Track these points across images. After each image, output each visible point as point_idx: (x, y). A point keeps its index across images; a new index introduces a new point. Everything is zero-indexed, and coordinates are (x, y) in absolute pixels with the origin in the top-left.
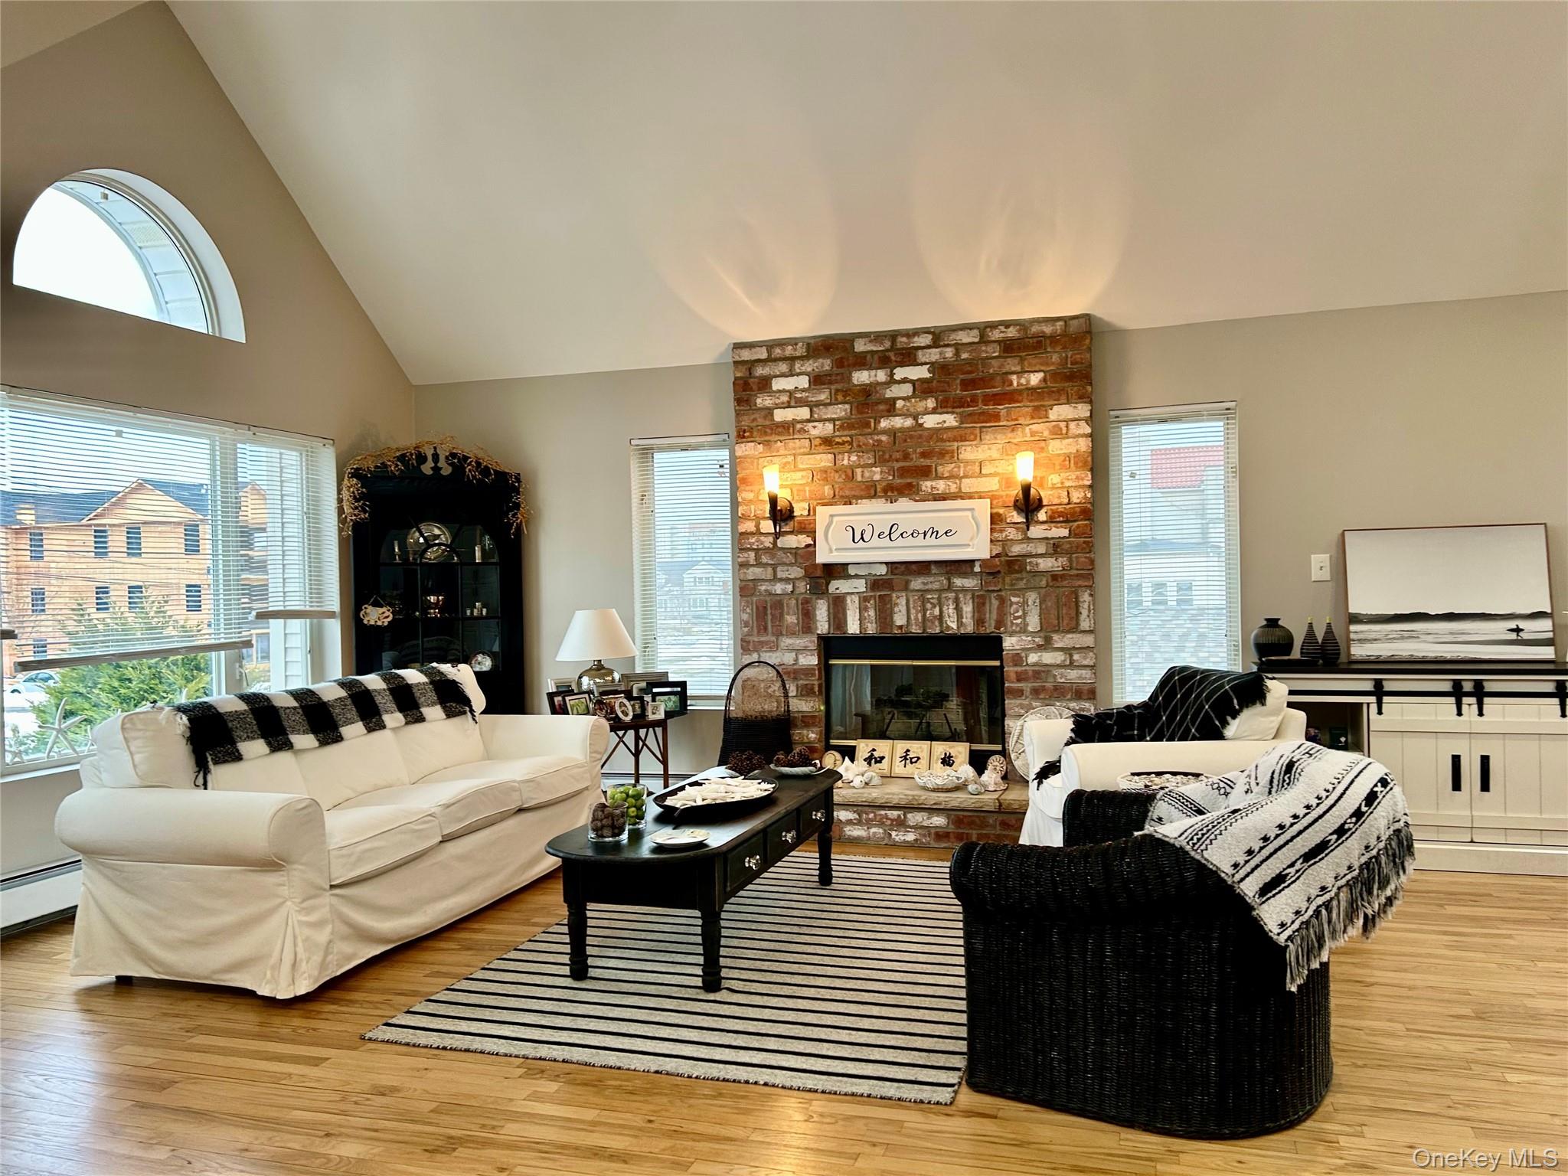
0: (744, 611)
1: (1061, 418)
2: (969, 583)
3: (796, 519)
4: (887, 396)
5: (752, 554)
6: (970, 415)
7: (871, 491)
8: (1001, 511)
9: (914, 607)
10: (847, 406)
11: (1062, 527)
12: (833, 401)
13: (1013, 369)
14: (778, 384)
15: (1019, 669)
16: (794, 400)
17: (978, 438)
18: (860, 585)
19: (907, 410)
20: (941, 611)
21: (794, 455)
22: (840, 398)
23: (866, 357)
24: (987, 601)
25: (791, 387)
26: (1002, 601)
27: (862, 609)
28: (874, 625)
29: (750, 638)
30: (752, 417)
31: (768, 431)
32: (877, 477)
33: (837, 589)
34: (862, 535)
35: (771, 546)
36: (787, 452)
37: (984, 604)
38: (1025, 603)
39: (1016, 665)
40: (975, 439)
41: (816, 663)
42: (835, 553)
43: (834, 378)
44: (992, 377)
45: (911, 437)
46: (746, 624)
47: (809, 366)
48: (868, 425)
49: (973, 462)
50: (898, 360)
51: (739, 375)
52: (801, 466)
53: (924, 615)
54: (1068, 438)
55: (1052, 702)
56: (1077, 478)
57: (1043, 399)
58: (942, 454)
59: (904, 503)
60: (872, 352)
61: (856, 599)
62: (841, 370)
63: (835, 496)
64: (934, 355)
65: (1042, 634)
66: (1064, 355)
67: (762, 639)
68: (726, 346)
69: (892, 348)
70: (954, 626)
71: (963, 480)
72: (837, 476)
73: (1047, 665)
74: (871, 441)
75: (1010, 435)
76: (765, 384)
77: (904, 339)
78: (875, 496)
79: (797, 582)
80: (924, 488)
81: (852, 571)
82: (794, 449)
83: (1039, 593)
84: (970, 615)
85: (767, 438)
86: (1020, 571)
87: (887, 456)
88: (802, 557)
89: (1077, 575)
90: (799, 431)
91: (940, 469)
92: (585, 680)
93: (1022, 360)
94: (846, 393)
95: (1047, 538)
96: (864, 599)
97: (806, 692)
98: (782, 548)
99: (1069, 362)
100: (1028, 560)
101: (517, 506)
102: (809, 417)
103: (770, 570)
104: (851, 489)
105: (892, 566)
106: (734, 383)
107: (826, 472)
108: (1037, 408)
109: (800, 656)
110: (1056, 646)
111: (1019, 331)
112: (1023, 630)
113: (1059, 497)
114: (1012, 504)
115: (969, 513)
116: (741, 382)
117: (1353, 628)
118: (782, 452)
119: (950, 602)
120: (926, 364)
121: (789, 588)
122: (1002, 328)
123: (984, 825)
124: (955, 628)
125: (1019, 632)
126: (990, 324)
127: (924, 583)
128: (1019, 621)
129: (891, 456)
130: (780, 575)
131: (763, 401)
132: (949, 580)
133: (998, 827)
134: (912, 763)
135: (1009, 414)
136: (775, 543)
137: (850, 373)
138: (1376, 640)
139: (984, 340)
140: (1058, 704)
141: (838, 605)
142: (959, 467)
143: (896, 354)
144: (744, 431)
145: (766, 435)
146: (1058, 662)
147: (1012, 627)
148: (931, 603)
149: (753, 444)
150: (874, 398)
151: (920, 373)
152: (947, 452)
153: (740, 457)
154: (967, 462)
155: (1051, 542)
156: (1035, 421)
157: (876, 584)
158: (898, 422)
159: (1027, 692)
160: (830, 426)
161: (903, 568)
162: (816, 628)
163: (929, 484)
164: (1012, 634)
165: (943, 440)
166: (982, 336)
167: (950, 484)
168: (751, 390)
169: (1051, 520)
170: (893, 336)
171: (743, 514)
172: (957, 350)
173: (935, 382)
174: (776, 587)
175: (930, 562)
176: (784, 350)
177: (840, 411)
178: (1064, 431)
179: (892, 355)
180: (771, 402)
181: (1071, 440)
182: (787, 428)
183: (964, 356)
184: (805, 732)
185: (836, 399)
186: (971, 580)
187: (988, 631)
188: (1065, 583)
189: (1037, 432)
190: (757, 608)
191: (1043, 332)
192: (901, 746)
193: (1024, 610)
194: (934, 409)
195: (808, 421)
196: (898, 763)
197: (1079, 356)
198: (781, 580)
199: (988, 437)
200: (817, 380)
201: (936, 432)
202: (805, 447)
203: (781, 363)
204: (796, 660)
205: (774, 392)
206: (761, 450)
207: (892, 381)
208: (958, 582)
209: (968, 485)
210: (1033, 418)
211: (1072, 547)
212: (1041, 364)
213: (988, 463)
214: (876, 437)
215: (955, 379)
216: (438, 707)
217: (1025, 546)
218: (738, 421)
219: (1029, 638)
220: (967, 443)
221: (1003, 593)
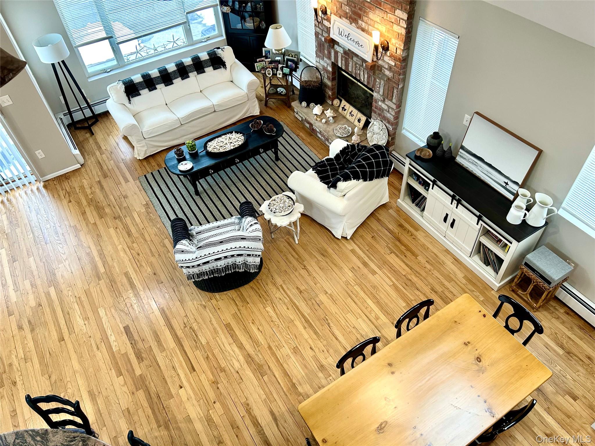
0: (316, 42)
1: (398, 16)
3: (327, 15)
7: (346, 16)
9: (353, 67)
11: (393, 61)
15: (376, 105)
17: (375, 11)
18: (342, 51)
20: (360, 73)
24: (371, 77)
26: (375, 79)
27: (342, 59)
28: (344, 67)
32: (348, 11)
33: (336, 49)
34: (341, 33)
41: (331, 70)
42: (335, 36)
46: (316, 47)
49: (373, 20)
53: (356, 72)
54: (399, 26)
55: (382, 120)
56: (400, 44)
57: (394, 4)
59: (354, 26)
63: (337, 12)
65: (383, 97)
67: (320, 55)
70: (363, 80)
71: (369, 26)
72: (338, 4)
73: (383, 108)
75: (383, 14)
81: (340, 45)
83: (384, 82)
84: (366, 78)
86: (380, 71)
88: (329, 31)
89: (394, 82)
91: (364, 18)
96: (342, 56)
97: (329, 78)
98: (324, 25)
100: (383, 68)
103: (321, 31)
104: (341, 12)
108: (392, 7)
109: (328, 66)
110: (386, 103)
113: (394, 49)
114: (380, 44)
115: (368, 42)
119: (362, 71)
125: (378, 92)
127: (357, 60)
128: (378, 88)
129: (352, 4)
130: (323, 34)
132: (362, 63)
134: (351, 116)
136: (322, 22)
141: (336, 54)
142: (369, 20)
146: (386, 109)
148: (358, 68)
152: (366, 12)
155: (389, 65)
157: (345, 53)
159: (377, 113)
161: (351, 51)
162: (331, 59)
163: (360, 22)
167: (366, 26)
169: (390, 57)
174: (322, 38)
175: (357, 54)
178: (398, 22)
184: (329, 91)
187: (370, 87)
188: (391, 83)
189: (391, 18)
190: (319, 43)
192: (352, 108)
193: (380, 85)
196: (348, 114)
210: (390, 11)
211: (394, 71)
213: (376, 23)
216: (211, 67)
217: (383, 62)
219: (380, 96)
220: (371, 11)
221: (375, 76)
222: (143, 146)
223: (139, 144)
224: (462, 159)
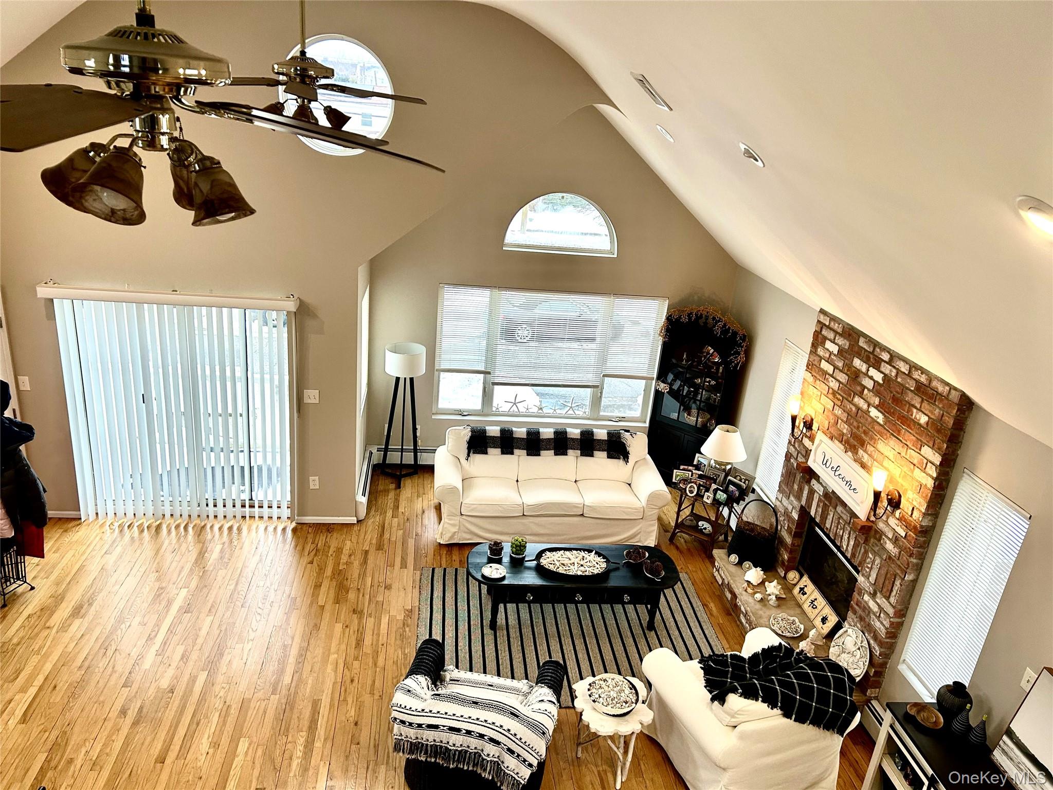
0: (784, 468)
1: (926, 456)
3: (811, 431)
4: (862, 382)
5: (794, 439)
6: (889, 421)
7: (841, 438)
9: (834, 522)
10: (847, 378)
11: (903, 529)
12: (843, 370)
13: (917, 405)
14: (827, 344)
15: (859, 598)
16: (830, 358)
17: (888, 440)
18: (821, 491)
19: (867, 398)
20: (842, 534)
21: (822, 393)
22: (846, 369)
23: (862, 351)
24: (860, 546)
25: (831, 350)
26: (866, 552)
27: (818, 505)
28: (818, 518)
29: (782, 485)
30: (815, 358)
32: (845, 431)
33: (813, 485)
34: (827, 462)
35: (800, 440)
36: (820, 389)
37: (858, 546)
38: (874, 562)
39: (859, 595)
42: (814, 465)
43: (847, 355)
44: (906, 403)
45: (864, 417)
47: (841, 341)
48: (850, 395)
49: (882, 454)
50: (873, 362)
51: (817, 329)
52: (822, 401)
54: (924, 472)
56: (920, 503)
57: (922, 436)
58: (871, 438)
59: (850, 457)
60: (865, 349)
61: (818, 497)
62: (851, 353)
63: (827, 430)
64: (887, 369)
65: (874, 587)
66: (942, 412)
67: (786, 489)
68: (818, 308)
69: (873, 353)
70: (845, 547)
72: (832, 418)
73: (870, 608)
74: (849, 407)
75: (901, 448)
76: (823, 341)
77: (879, 350)
78: (841, 442)
80: (859, 454)
82: (822, 389)
83: (881, 561)
85: (816, 375)
86: (878, 540)
87: (851, 421)
88: (806, 455)
89: (899, 566)
90: (827, 379)
91: (868, 447)
93: (922, 401)
94: (849, 368)
95: (895, 530)
96: (820, 500)
97: (790, 531)
99: (943, 419)
100: (883, 537)
101: (738, 353)
102: (832, 373)
103: (796, 452)
104: (835, 431)
106: (814, 333)
107: (829, 412)
108: (918, 440)
109: (793, 511)
110: (877, 600)
111: (927, 380)
112: (868, 577)
113: (908, 509)
114: (887, 495)
116: (817, 334)
117: (1005, 738)
118: (818, 387)
119: (847, 532)
120: (883, 373)
122: (921, 372)
124: (845, 549)
125: (866, 577)
126: (916, 366)
127: (842, 512)
128: (868, 570)
129: (853, 422)
131: (820, 351)
132: (850, 519)
134: (812, 607)
135: (904, 434)
136: (802, 438)
137: (854, 357)
138: (1011, 759)
139: (910, 374)
141: (811, 494)
142: (875, 452)
143: (873, 358)
144: (810, 365)
145: (816, 372)
146: (875, 611)
147: (864, 570)
149: (810, 374)
150: (857, 380)
151: (879, 377)
152: (874, 438)
153: (805, 379)
155: (896, 534)
156: (914, 448)
157: (826, 495)
158: (862, 403)
159: (858, 615)
160: (837, 385)
161: (836, 497)
163: (861, 453)
164: (863, 575)
165: (874, 429)
166: (910, 371)
167: (868, 459)
168: (819, 341)
169: (900, 520)
170: (875, 344)
172: (897, 373)
173: (883, 388)
176: (834, 324)
177: (844, 378)
178: (924, 466)
179: (871, 357)
180: (823, 354)
181: (926, 475)
182: (823, 374)
183: (899, 379)
187: (854, 564)
188: (893, 566)
189: (913, 457)
190: (788, 470)
191: (937, 388)
192: (817, 594)
193: (872, 565)
194: (877, 405)
195: (831, 376)
196: (808, 602)
197: (948, 419)
199: (892, 442)
200: (841, 352)
201: (873, 422)
202: (826, 391)
203: (832, 332)
205: (825, 348)
206: (813, 381)
207: (867, 374)
210: (914, 445)
211: (903, 546)
212: (930, 411)
213: (887, 459)
214: (851, 406)
215: (891, 392)
216: (605, 452)
217: (885, 526)
219: (869, 585)
220: (882, 439)
221: (867, 547)
222: (453, 525)
223: (450, 520)
224: (1004, 758)
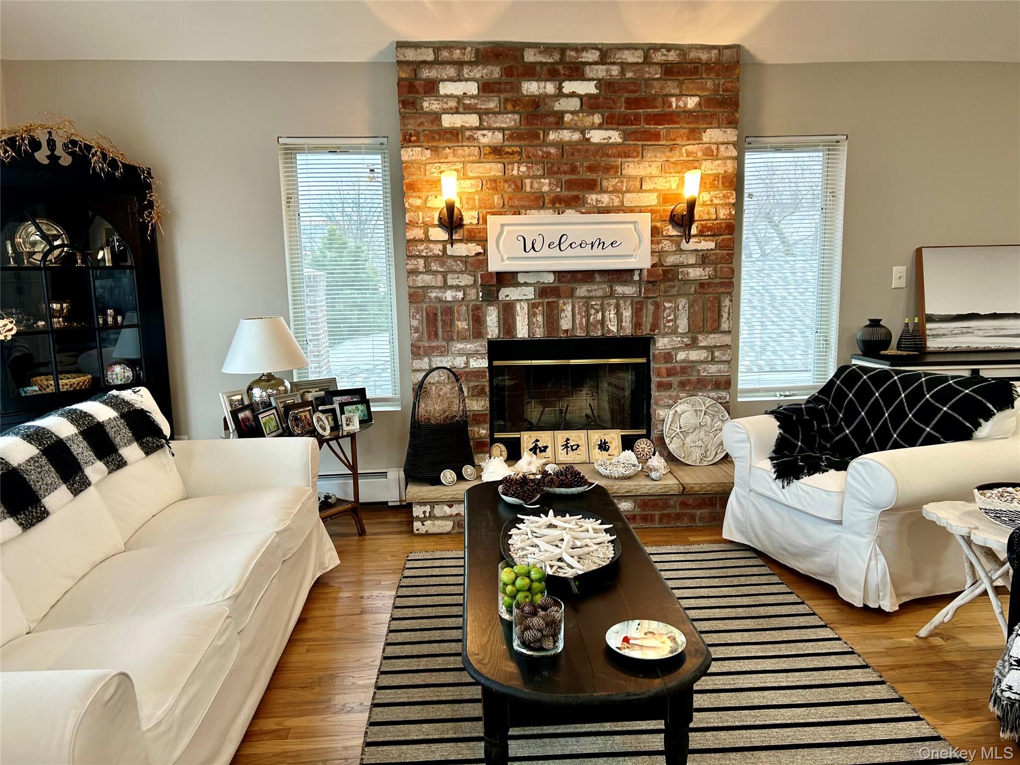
0: (414, 317)
1: (713, 141)
2: (629, 290)
3: (465, 228)
4: (555, 109)
5: (421, 262)
6: (633, 132)
7: (539, 202)
8: (659, 225)
9: (579, 313)
10: (517, 117)
11: (709, 240)
12: (502, 110)
13: (673, 91)
14: (446, 88)
15: (669, 365)
16: (462, 106)
17: (640, 155)
18: (529, 293)
19: (576, 124)
20: (603, 316)
21: (463, 162)
22: (509, 107)
23: (535, 67)
24: (645, 307)
25: (459, 93)
26: (657, 306)
27: (531, 315)
28: (542, 330)
29: (421, 343)
30: (419, 121)
31: (437, 137)
32: (546, 189)
33: (507, 296)
34: (533, 244)
35: (441, 254)
36: (455, 159)
37: (641, 309)
38: (677, 307)
39: (667, 362)
40: (637, 156)
41: (487, 365)
42: (506, 262)
43: (503, 87)
44: (654, 98)
45: (579, 151)
46: (417, 330)
47: (479, 72)
48: (537, 136)
49: (635, 178)
50: (567, 73)
51: (403, 75)
52: (470, 174)
53: (588, 320)
54: (718, 159)
55: (695, 393)
56: (724, 196)
57: (697, 123)
58: (608, 169)
59: (571, 215)
60: (541, 63)
61: (525, 306)
62: (509, 79)
63: (504, 205)
64: (600, 71)
65: (690, 335)
66: (717, 82)
67: (433, 344)
68: (388, 44)
69: (562, 61)
70: (614, 329)
71: (628, 195)
72: (506, 186)
73: (693, 361)
74: (540, 153)
75: (668, 154)
76: (431, 87)
77: (573, 53)
78: (543, 207)
79: (468, 289)
80: (589, 201)
81: (521, 279)
82: (464, 156)
83: (688, 299)
84: (628, 319)
85: (435, 144)
86: (672, 280)
87: (555, 169)
88: (472, 265)
89: (721, 283)
90: (468, 139)
91: (605, 183)
92: (257, 393)
93: (681, 83)
94: (515, 103)
95: (696, 250)
96: (533, 306)
97: (478, 393)
98: (452, 257)
99: (721, 89)
100: (680, 270)
101: (151, 205)
102: (478, 124)
103: (440, 277)
104: (521, 199)
105: (560, 275)
106: (398, 84)
107: (495, 181)
108: (693, 131)
109: (471, 360)
110: (701, 345)
111: (679, 55)
112: (674, 332)
113: (708, 213)
114: (668, 218)
115: (631, 226)
116: (406, 83)
118: (450, 159)
119: (612, 308)
120: (593, 79)
121: (460, 295)
122: (664, 51)
123: (666, 505)
124: (615, 330)
125: (671, 334)
126: (652, 46)
127: (588, 291)
128: (671, 324)
129: (559, 169)
130: (450, 282)
131: (429, 105)
132: (611, 288)
133: (678, 507)
134: (573, 450)
135: (668, 133)
136: (444, 250)
137: (520, 83)
139: (647, 61)
140: (700, 394)
141: (508, 311)
142: (622, 182)
143: (564, 68)
144: (411, 135)
145: (434, 141)
146: (702, 358)
147: (664, 329)
148: (595, 309)
149: (420, 149)
150: (542, 109)
151: (587, 88)
152: (612, 167)
153: (406, 162)
154: (629, 178)
155: (700, 253)
156: (690, 142)
157: (544, 291)
158: (567, 135)
159: (675, 385)
160: (499, 136)
161: (569, 276)
162: (487, 333)
163: (594, 197)
164: (664, 335)
165: (608, 156)
166: (646, 57)
167: (614, 198)
168: (417, 92)
169: (701, 234)
170: (563, 49)
171: (410, 221)
172: (622, 68)
173: (601, 99)
174: (446, 295)
175: (594, 271)
176: (451, 53)
177: (509, 120)
178: (715, 154)
179: (560, 68)
180: (438, 107)
181: (720, 162)
182: (455, 134)
183: (629, 75)
184: (476, 429)
185: (506, 108)
186: (631, 288)
187: (644, 333)
188: (710, 290)
189: (692, 153)
190: (427, 314)
191: (700, 59)
192: (562, 435)
193: (675, 314)
194: (600, 124)
195: (477, 129)
196: (560, 451)
197: (730, 84)
198: (451, 287)
199: (649, 155)
200: (486, 87)
201: (602, 148)
202: (474, 155)
203: (448, 67)
204: (467, 363)
205: (442, 96)
206: (429, 155)
207: (560, 94)
208: (620, 289)
209: (630, 199)
210: (689, 139)
211: (717, 259)
212: (698, 90)
213: (648, 179)
214: (545, 149)
215: (620, 97)
216: (135, 445)
217: (678, 257)
218: (403, 124)
219: (679, 339)
220: (630, 159)
221: (658, 299)
224: (939, 340)
